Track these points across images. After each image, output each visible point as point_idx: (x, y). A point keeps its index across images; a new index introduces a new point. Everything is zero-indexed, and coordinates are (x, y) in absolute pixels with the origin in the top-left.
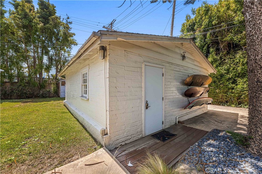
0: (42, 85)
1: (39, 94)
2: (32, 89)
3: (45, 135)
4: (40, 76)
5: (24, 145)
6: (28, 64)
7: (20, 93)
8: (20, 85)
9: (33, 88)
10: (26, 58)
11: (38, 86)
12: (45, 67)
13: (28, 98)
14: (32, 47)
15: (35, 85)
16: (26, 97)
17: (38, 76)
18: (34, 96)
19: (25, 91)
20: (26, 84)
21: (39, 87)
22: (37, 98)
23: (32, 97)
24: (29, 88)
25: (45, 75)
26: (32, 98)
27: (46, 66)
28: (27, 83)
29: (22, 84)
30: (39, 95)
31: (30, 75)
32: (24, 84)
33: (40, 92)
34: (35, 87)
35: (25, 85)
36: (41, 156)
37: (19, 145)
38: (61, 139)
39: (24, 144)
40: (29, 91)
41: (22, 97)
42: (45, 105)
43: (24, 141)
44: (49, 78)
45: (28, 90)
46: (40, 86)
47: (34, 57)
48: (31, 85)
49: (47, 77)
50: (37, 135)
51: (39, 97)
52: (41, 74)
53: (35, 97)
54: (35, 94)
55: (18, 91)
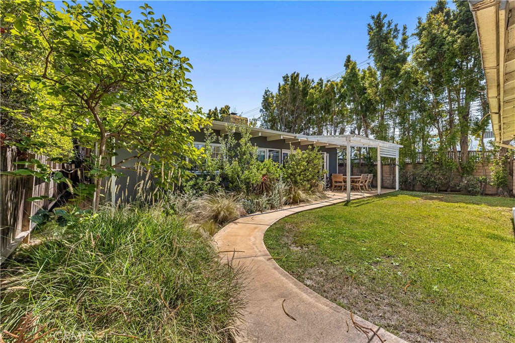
0: (466, 168)
1: (458, 186)
2: (445, 175)
3: (413, 264)
4: (461, 148)
5: (377, 263)
6: (438, 129)
7: (425, 182)
8: (426, 168)
9: (446, 172)
10: (434, 119)
11: (457, 169)
12: (472, 126)
13: (439, 190)
14: (446, 94)
15: (451, 168)
16: (435, 190)
17: (458, 148)
18: (449, 189)
19: (433, 179)
20: (435, 166)
21: (460, 170)
22: (456, 194)
23: (446, 191)
24: (440, 172)
25: (474, 144)
26: (446, 193)
27: (476, 124)
28: (437, 164)
29: (429, 165)
30: (458, 188)
31: (440, 149)
32: (431, 166)
33: (461, 181)
34: (451, 170)
35: (433, 167)
36: (382, 293)
37: (371, 259)
38: (435, 288)
39: (378, 261)
40: (439, 179)
41: (429, 189)
42: (460, 210)
43: (380, 258)
44: (483, 150)
45: (438, 176)
46: (462, 168)
47: (451, 112)
48: (443, 168)
49: (479, 149)
50: (401, 258)
51: (459, 191)
52: (464, 143)
53: (451, 191)
54: (452, 184)
55: (423, 177)
